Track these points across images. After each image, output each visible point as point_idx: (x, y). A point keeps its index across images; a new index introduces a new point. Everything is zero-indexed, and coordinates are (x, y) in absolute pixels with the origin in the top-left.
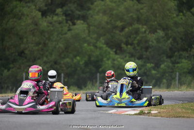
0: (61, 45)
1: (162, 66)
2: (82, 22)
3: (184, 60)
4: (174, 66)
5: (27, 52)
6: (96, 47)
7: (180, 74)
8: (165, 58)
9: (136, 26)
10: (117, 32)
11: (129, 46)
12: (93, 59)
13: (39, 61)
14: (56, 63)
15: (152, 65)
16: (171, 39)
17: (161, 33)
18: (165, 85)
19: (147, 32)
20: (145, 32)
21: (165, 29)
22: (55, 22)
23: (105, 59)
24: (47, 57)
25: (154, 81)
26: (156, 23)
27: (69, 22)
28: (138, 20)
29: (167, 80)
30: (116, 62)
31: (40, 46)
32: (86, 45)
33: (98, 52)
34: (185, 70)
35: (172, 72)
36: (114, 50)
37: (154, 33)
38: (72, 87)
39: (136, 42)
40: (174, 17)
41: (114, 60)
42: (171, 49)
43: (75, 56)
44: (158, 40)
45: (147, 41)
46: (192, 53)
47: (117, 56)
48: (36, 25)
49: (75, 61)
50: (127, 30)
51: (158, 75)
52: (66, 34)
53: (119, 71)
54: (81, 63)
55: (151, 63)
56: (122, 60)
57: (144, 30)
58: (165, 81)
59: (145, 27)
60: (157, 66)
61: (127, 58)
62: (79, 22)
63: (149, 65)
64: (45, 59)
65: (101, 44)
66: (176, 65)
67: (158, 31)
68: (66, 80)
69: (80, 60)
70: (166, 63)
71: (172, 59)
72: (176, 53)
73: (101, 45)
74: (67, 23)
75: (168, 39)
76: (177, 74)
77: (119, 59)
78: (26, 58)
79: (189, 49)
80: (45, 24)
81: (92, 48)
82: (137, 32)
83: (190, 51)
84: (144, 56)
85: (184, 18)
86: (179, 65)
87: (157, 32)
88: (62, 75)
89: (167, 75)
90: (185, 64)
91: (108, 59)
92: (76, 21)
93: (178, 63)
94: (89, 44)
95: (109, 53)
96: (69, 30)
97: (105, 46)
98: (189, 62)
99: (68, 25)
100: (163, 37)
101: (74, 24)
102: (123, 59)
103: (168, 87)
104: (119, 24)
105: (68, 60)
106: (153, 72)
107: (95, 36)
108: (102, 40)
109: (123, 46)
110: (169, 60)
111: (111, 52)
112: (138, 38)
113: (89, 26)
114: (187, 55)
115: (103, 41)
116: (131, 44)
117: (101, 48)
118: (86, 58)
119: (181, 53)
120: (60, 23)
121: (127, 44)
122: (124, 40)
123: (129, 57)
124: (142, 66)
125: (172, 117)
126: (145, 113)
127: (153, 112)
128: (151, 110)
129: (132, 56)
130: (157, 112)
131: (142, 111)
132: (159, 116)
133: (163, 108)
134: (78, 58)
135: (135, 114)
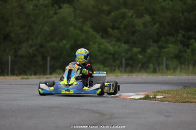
0: (47, 28)
1: (149, 51)
2: (68, 5)
3: (170, 45)
4: (161, 51)
5: (12, 35)
6: (82, 31)
7: (167, 59)
8: (151, 43)
9: (123, 10)
10: (104, 16)
11: (115, 31)
12: (79, 42)
13: (25, 44)
14: (41, 46)
15: (139, 49)
16: (158, 24)
17: (147, 18)
18: (152, 69)
19: (134, 17)
20: (132, 16)
21: (152, 13)
22: (42, 5)
23: (91, 43)
24: (32, 40)
25: (140, 65)
26: (143, 7)
27: (56, 6)
28: (125, 5)
29: (154, 65)
30: (102, 46)
31: (26, 29)
32: (72, 29)
33: (84, 36)
34: (172, 55)
35: (159, 57)
36: (100, 34)
37: (141, 18)
39: (122, 26)
40: (161, 2)
41: (100, 44)
42: (157, 34)
43: (61, 40)
44: (145, 25)
46: (179, 38)
47: (103, 40)
48: (22, 8)
49: (61, 44)
50: (113, 14)
51: (145, 60)
52: (51, 17)
53: (106, 55)
54: (68, 46)
55: (137, 47)
56: (108, 45)
57: (130, 14)
58: (151, 65)
59: (132, 11)
60: (143, 51)
61: (113, 42)
62: (65, 5)
63: (135, 50)
64: (30, 42)
65: (87, 28)
66: (163, 50)
67: (145, 15)
68: (52, 64)
69: (66, 44)
70: (152, 48)
71: (160, 44)
72: (163, 38)
74: (53, 6)
75: (155, 23)
76: (165, 59)
77: (105, 44)
78: (11, 40)
79: (176, 34)
80: (31, 7)
81: (78, 31)
82: (124, 16)
83: (177, 36)
84: (131, 41)
85: (171, 3)
86: (166, 50)
87: (143, 16)
88: (49, 58)
89: (153, 59)
90: (172, 49)
91: (94, 43)
92: (61, 5)
93: (165, 48)
94: (75, 28)
95: (96, 37)
96: (56, 13)
97: (91, 30)
98: (176, 47)
99: (54, 8)
100: (150, 22)
101: (60, 8)
102: (109, 43)
103: (155, 71)
104: (105, 8)
105: (54, 43)
106: (140, 56)
107: (81, 19)
108: (89, 23)
109: (110, 30)
110: (155, 45)
111: (98, 37)
112: (125, 22)
113: (75, 9)
114: (174, 40)
115: (89, 25)
116: (118, 28)
117: (87, 32)
118: (72, 42)
119: (168, 37)
120: (46, 6)
121: (113, 28)
122: (111, 24)
123: (116, 41)
124: (129, 50)
125: (180, 102)
126: (150, 98)
127: (158, 97)
128: (156, 95)
129: (118, 40)
130: (162, 97)
131: (148, 96)
132: (165, 101)
133: (168, 93)
134: (64, 42)
135: (141, 99)
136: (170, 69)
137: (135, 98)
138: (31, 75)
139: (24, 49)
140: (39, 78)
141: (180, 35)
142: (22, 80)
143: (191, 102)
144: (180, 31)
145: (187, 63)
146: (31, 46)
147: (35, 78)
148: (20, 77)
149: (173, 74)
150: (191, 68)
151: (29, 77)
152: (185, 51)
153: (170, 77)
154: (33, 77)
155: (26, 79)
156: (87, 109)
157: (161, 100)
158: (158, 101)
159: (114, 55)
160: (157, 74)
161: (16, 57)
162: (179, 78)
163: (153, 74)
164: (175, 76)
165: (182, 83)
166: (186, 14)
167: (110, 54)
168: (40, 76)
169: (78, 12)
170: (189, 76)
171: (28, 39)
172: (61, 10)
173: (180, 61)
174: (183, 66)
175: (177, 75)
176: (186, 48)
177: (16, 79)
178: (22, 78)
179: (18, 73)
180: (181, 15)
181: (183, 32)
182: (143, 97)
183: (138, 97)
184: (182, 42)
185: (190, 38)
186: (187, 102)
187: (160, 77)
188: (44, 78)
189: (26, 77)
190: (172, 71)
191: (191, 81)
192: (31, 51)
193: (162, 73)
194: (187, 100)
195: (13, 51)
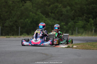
0: (19, 13)
1: (69, 24)
2: (29, 2)
3: (80, 21)
5: (2, 16)
6: (36, 14)
8: (70, 20)
9: (56, 4)
10: (47, 7)
11: (53, 14)
12: (34, 20)
13: (8, 20)
14: (16, 22)
15: (64, 23)
16: (74, 11)
17: (69, 8)
19: (62, 7)
20: (61, 7)
22: (16, 1)
23: (40, 20)
24: (11, 18)
25: (65, 31)
26: (66, 3)
27: (23, 2)
29: (72, 31)
31: (8, 13)
32: (31, 13)
33: (37, 17)
34: (81, 26)
35: (74, 27)
36: (45, 16)
37: (65, 8)
38: (24, 34)
39: (56, 12)
41: (45, 21)
42: (73, 16)
43: (26, 18)
44: (67, 11)
45: (61, 12)
47: (47, 19)
48: (6, 3)
49: (26, 21)
50: (51, 6)
51: (67, 29)
52: (21, 7)
53: (48, 26)
54: (29, 22)
56: (49, 21)
57: (60, 6)
58: (70, 31)
59: (61, 5)
60: (67, 24)
61: (52, 20)
62: (28, 1)
63: (63, 24)
64: (11, 20)
66: (76, 24)
67: (67, 7)
68: (21, 30)
70: (71, 23)
71: (75, 21)
72: (76, 18)
73: (39, 13)
74: (22, 2)
75: (72, 11)
76: (77, 28)
77: (48, 20)
78: (1, 19)
79: (82, 16)
80: (11, 2)
81: (34, 14)
82: (57, 7)
84: (60, 19)
86: (78, 24)
87: (66, 7)
88: (20, 28)
89: (71, 28)
90: (81, 23)
91: (42, 20)
92: (26, 1)
94: (33, 12)
95: (43, 17)
96: (23, 6)
97: (40, 14)
98: (83, 22)
99: (22, 3)
101: (25, 3)
103: (72, 34)
104: (48, 3)
105: (22, 20)
106: (65, 27)
107: (36, 9)
109: (50, 14)
110: (72, 21)
111: (44, 17)
112: (57, 10)
113: (33, 4)
114: (81, 19)
115: (40, 11)
116: (54, 13)
117: (39, 15)
118: (31, 20)
119: (79, 18)
120: (18, 2)
122: (50, 11)
125: (85, 49)
126: (70, 47)
127: (74, 47)
128: (73, 46)
129: (54, 19)
130: (76, 46)
131: (69, 46)
132: (78, 49)
133: (79, 45)
134: (27, 19)
135: (65, 47)
136: (80, 33)
137: (63, 47)
138: (11, 36)
139: (7, 23)
140: (15, 37)
141: (85, 17)
142: (7, 38)
143: (91, 49)
144: (85, 14)
145: (88, 30)
146: (11, 21)
147: (13, 37)
148: (6, 37)
149: (81, 36)
150: (90, 32)
151: (10, 36)
152: (87, 24)
153: (80, 37)
154: (12, 36)
155: (8, 38)
156: (39, 53)
157: (76, 48)
158: (74, 48)
159: (52, 26)
160: (73, 36)
161: (3, 27)
162: (84, 37)
163: (71, 36)
164: (82, 36)
165: (85, 40)
166: (87, 6)
167: (50, 26)
168: (15, 36)
169: (34, 5)
170: (89, 36)
171: (9, 18)
172: (26, 4)
173: (85, 29)
174: (86, 32)
175: (83, 36)
176: (87, 23)
177: (3, 38)
178: (7, 37)
179: (4, 35)
180: (85, 6)
181: (86, 15)
182: (66, 46)
183: (64, 47)
184: (85, 20)
185: (89, 18)
186: (89, 49)
187: (75, 37)
188: (17, 37)
189: (8, 37)
190: (81, 34)
191: (90, 39)
192: (11, 24)
193: (76, 35)
194: (89, 48)
195: (2, 24)
